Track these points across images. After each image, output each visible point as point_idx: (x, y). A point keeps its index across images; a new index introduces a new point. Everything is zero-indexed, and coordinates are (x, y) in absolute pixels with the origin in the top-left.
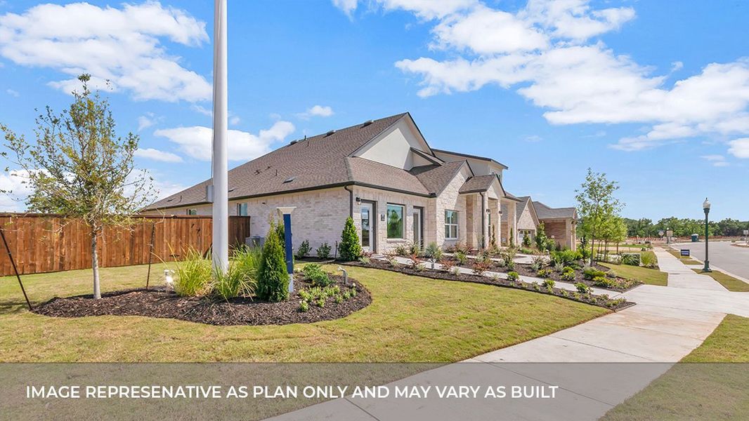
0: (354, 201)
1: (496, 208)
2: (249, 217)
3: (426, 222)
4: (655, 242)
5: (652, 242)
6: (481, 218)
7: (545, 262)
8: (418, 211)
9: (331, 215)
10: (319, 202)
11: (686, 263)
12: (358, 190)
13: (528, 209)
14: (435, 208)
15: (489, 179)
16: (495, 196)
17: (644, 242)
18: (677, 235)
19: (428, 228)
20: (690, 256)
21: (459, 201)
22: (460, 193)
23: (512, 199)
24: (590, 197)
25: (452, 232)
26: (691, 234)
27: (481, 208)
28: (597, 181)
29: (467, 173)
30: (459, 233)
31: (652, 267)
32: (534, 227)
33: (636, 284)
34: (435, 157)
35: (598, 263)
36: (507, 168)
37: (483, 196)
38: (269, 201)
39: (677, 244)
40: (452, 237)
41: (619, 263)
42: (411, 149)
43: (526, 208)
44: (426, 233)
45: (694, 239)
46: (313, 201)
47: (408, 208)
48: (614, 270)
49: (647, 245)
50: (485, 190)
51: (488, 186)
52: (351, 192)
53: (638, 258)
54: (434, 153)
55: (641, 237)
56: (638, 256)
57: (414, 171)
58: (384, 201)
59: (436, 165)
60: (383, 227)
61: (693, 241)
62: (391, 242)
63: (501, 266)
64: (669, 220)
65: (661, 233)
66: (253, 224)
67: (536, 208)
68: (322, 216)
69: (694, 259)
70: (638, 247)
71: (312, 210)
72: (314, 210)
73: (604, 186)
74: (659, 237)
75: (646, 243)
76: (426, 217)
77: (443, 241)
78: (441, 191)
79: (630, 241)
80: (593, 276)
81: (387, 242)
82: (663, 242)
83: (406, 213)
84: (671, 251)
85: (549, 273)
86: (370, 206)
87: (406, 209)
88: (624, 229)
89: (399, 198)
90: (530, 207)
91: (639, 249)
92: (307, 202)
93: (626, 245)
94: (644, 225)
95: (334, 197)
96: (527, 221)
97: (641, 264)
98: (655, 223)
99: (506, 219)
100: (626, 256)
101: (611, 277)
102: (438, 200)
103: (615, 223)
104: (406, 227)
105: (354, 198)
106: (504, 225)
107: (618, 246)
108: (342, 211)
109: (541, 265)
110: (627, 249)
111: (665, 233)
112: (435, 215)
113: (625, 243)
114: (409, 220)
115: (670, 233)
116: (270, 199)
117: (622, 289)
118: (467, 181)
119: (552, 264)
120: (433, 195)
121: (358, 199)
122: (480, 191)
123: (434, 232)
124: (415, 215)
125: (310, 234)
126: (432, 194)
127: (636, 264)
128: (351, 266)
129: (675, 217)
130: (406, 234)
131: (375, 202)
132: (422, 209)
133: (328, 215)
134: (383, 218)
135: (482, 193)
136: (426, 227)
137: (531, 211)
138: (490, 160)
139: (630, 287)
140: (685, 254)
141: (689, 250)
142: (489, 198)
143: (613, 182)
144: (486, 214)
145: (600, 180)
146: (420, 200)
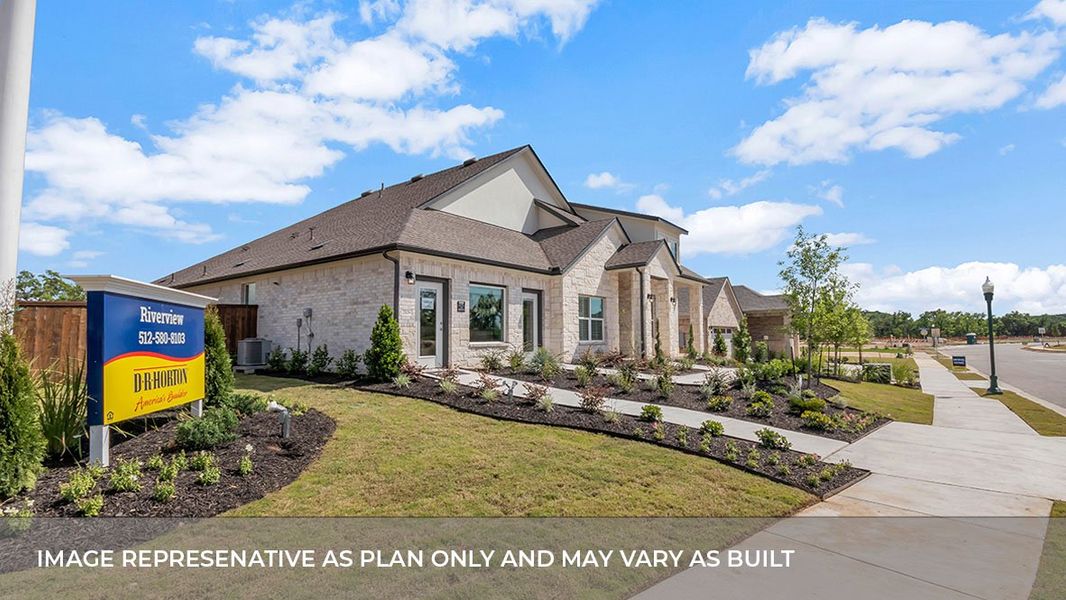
0: (402, 278)
1: (667, 293)
2: (256, 307)
3: (546, 315)
4: (915, 344)
5: (911, 345)
6: (639, 308)
7: (726, 381)
8: (534, 297)
9: (368, 302)
10: (352, 281)
11: (961, 377)
12: (409, 260)
13: (725, 296)
14: (561, 292)
15: (652, 247)
16: (662, 274)
17: (901, 345)
18: (946, 334)
19: (550, 324)
20: (967, 367)
21: (604, 282)
22: (606, 269)
23: (696, 280)
24: (803, 273)
25: (593, 329)
26: (965, 332)
27: (639, 291)
28: (813, 247)
29: (620, 238)
30: (606, 333)
31: (910, 385)
32: (735, 324)
33: (879, 421)
34: (575, 214)
35: (822, 381)
36: (686, 232)
37: (641, 273)
38: (284, 279)
39: (947, 347)
40: (593, 338)
41: (858, 380)
42: (536, 202)
43: (722, 294)
44: (546, 333)
45: (971, 341)
46: (343, 279)
47: (512, 292)
48: (847, 394)
49: (905, 349)
50: (644, 264)
51: (649, 258)
52: (396, 262)
53: (889, 371)
54: (573, 208)
55: (898, 337)
56: (887, 369)
57: (539, 235)
58: (463, 279)
59: (572, 225)
60: (460, 322)
61: (968, 343)
62: (477, 348)
63: (649, 390)
64: (934, 313)
65: (924, 332)
66: (261, 317)
67: (738, 294)
68: (355, 303)
69: (973, 370)
70: (893, 351)
71: (341, 295)
72: (345, 294)
73: (826, 256)
74: (922, 337)
75: (904, 345)
76: (546, 305)
77: (575, 346)
78: (570, 264)
79: (881, 344)
80: (803, 409)
81: (470, 348)
82: (927, 344)
83: (507, 300)
84: (938, 358)
85: (728, 403)
86: (438, 288)
87: (508, 294)
88: (864, 326)
89: (494, 275)
90: (728, 293)
91: (894, 356)
92: (336, 280)
93: (876, 349)
94: (901, 320)
95: (373, 271)
96: (724, 314)
97: (893, 381)
98: (915, 317)
99: (687, 311)
100: (870, 368)
101: (837, 408)
102: (566, 279)
103: (849, 316)
104: (507, 323)
105: (402, 272)
106: (684, 321)
107: (860, 351)
108: (384, 294)
109: (717, 387)
110: (876, 355)
111: (930, 332)
112: (561, 304)
113: (874, 347)
114: (514, 313)
115: (936, 332)
116: (285, 276)
117: (850, 435)
118: (619, 250)
119: (738, 385)
120: (555, 271)
121: (409, 275)
122: (637, 266)
123: (559, 331)
124: (527, 305)
125: (338, 334)
126: (554, 269)
127: (885, 380)
128: (372, 391)
129: (942, 310)
130: (507, 335)
131: (447, 280)
132: (539, 293)
133: (364, 303)
134: (461, 308)
135: (639, 268)
136: (546, 323)
137: (731, 300)
138: (657, 219)
139: (868, 429)
140: (959, 363)
141: (964, 358)
142: (652, 277)
143: (839, 249)
144: (648, 302)
145: (818, 245)
146: (536, 279)
